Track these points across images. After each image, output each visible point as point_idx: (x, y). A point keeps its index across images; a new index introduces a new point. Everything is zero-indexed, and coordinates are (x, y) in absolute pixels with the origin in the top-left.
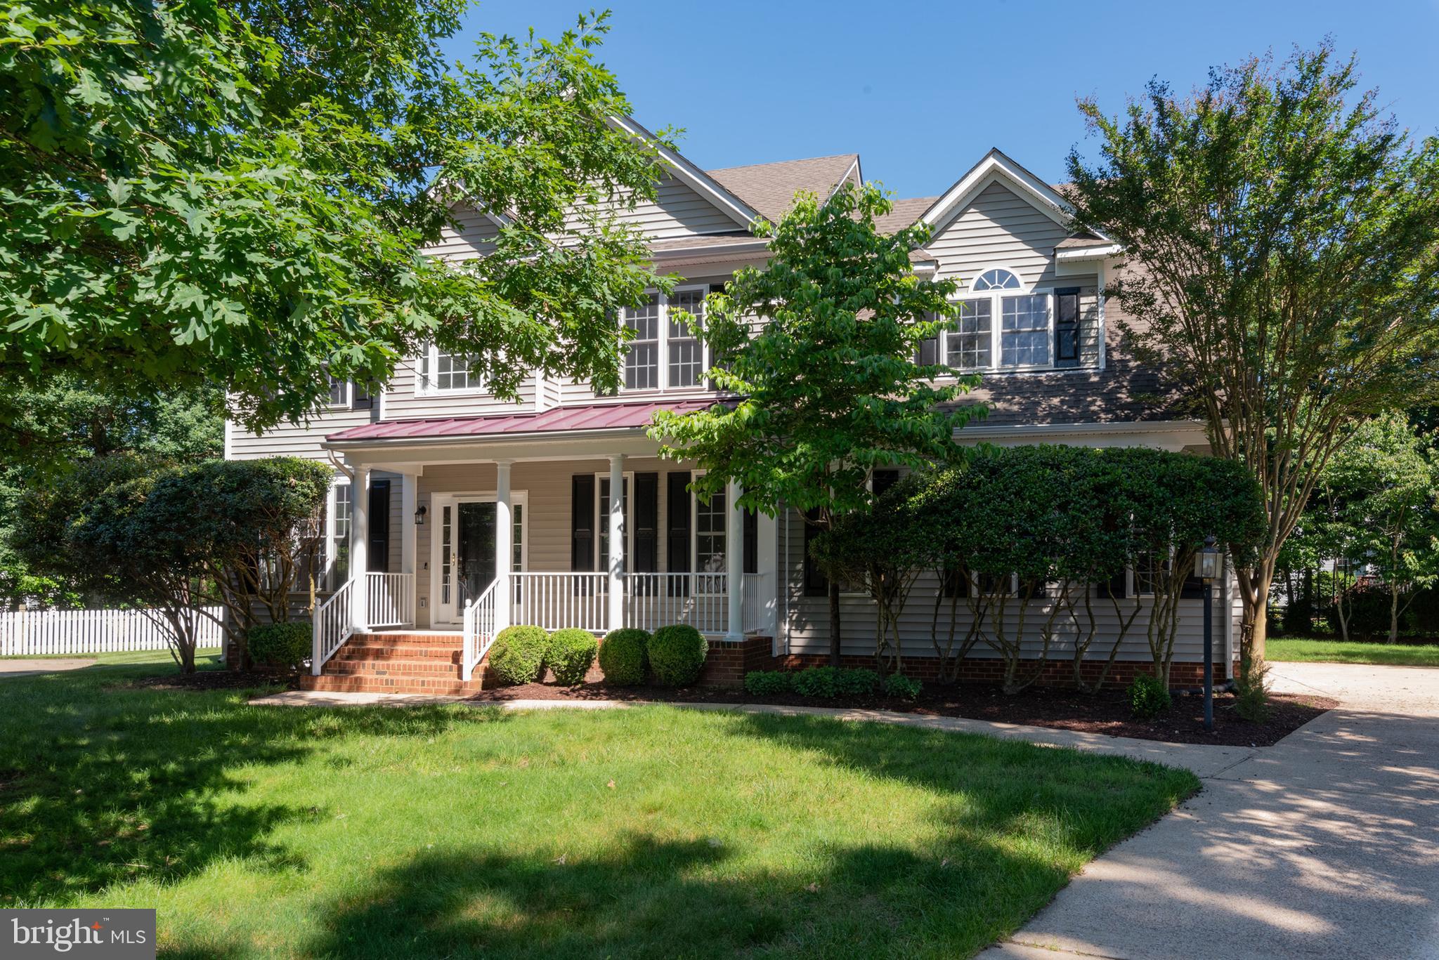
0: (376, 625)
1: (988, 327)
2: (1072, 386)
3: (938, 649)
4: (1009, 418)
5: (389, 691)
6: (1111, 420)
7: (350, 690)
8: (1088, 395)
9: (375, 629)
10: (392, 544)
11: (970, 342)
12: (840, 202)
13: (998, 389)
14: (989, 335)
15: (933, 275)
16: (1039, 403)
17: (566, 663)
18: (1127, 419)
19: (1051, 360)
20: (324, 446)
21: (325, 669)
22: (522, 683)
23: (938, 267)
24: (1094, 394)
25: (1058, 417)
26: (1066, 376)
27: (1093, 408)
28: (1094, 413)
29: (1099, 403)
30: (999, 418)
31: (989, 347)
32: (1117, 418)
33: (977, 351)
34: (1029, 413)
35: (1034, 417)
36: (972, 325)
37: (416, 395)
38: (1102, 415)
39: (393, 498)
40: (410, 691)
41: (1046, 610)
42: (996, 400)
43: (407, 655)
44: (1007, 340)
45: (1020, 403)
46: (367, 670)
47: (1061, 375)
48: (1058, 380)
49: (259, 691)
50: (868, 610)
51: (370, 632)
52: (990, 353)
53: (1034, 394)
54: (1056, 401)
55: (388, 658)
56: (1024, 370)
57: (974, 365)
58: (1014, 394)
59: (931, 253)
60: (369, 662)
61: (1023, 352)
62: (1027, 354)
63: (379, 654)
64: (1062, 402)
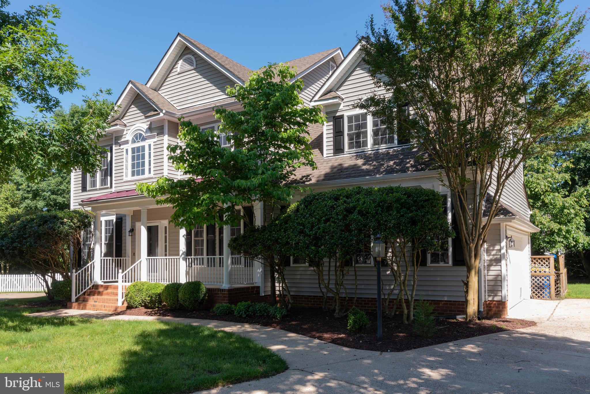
0: (105, 280)
1: (366, 127)
2: (402, 154)
3: (323, 293)
4: (367, 173)
5: (94, 310)
6: (414, 171)
7: (82, 309)
8: (408, 158)
9: (105, 282)
10: (123, 245)
11: (358, 135)
12: (268, 74)
13: (367, 159)
14: (366, 131)
15: (340, 104)
16: (384, 164)
17: (149, 299)
18: (422, 169)
19: (396, 142)
20: (80, 205)
21: (77, 300)
22: (136, 307)
23: (343, 99)
24: (411, 158)
25: (390, 171)
26: (402, 149)
27: (409, 165)
28: (408, 168)
29: (411, 163)
30: (362, 174)
31: (367, 137)
32: (417, 170)
33: (361, 140)
34: (377, 171)
35: (379, 172)
36: (358, 127)
37: (124, 180)
38: (410, 169)
39: (123, 225)
40: (101, 310)
41: (388, 272)
42: (364, 164)
43: (108, 294)
44: (376, 133)
45: (374, 165)
46: (92, 300)
47: (399, 149)
48: (398, 151)
49: (44, 309)
50: (309, 273)
51: (102, 284)
52: (367, 140)
53: (383, 159)
54: (392, 163)
55: (102, 295)
56: (383, 148)
57: (360, 147)
58: (373, 161)
59: (339, 93)
60: (96, 297)
61: (382, 139)
62: (384, 140)
63: (100, 293)
64: (394, 163)
